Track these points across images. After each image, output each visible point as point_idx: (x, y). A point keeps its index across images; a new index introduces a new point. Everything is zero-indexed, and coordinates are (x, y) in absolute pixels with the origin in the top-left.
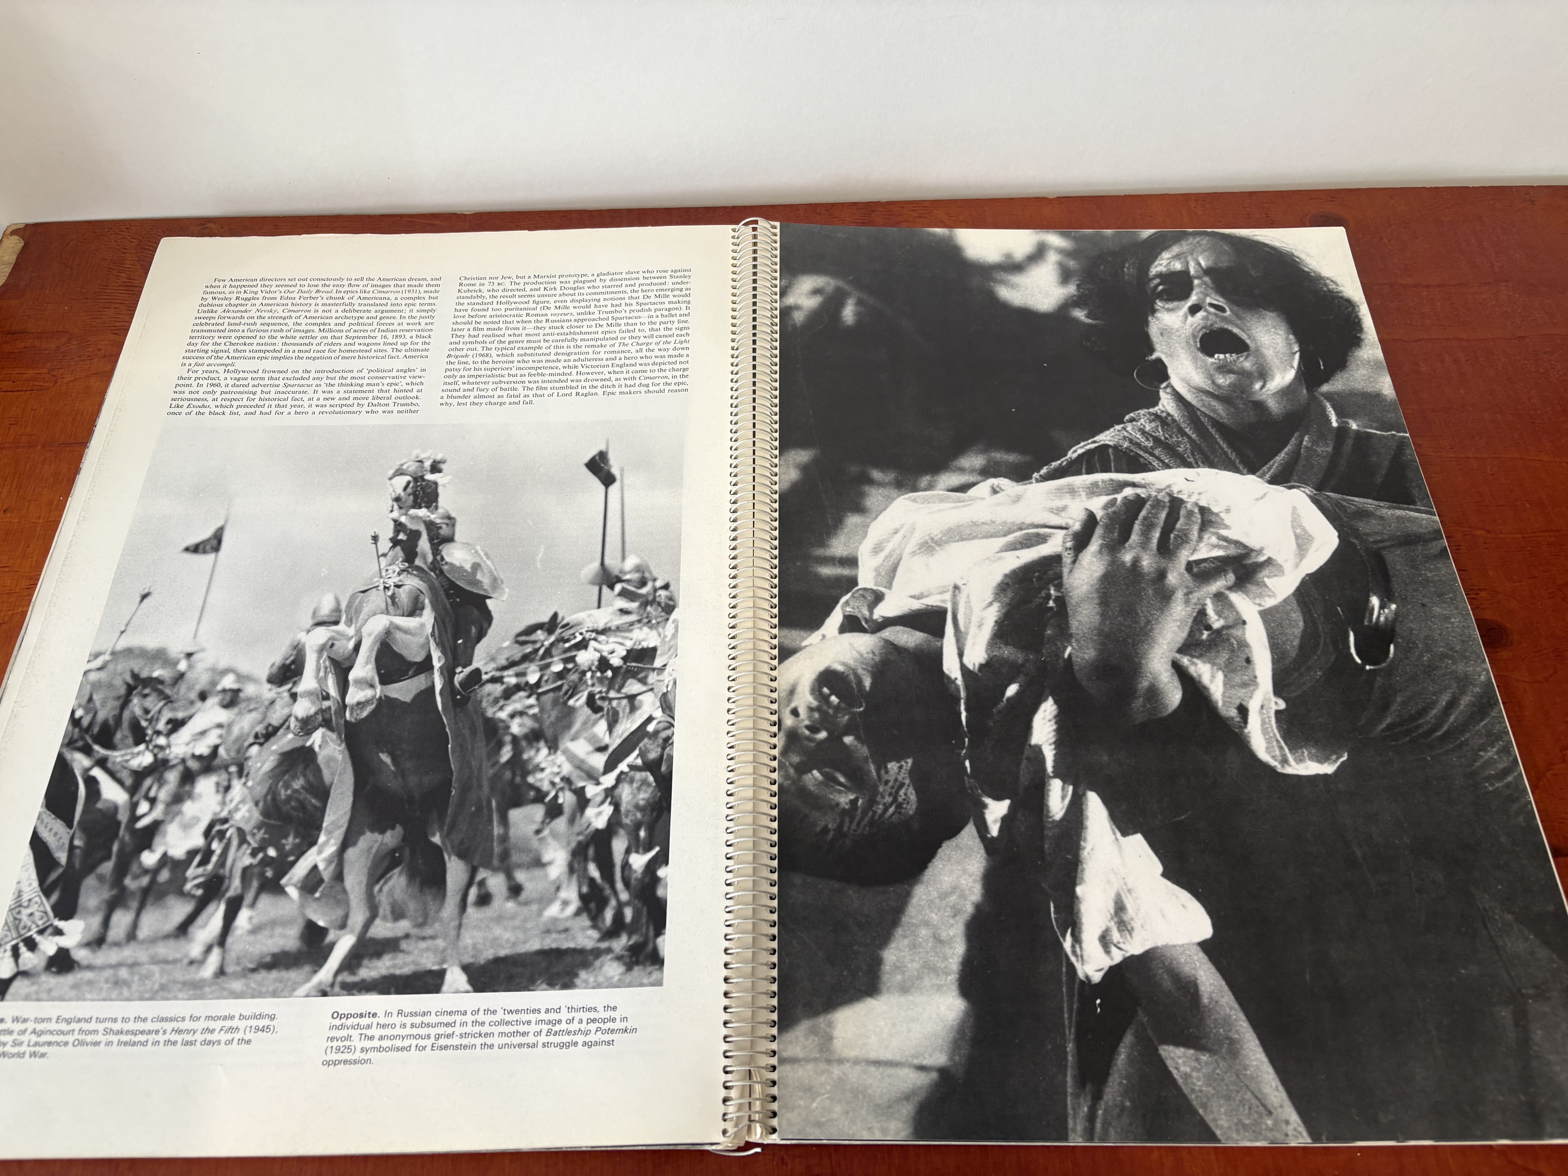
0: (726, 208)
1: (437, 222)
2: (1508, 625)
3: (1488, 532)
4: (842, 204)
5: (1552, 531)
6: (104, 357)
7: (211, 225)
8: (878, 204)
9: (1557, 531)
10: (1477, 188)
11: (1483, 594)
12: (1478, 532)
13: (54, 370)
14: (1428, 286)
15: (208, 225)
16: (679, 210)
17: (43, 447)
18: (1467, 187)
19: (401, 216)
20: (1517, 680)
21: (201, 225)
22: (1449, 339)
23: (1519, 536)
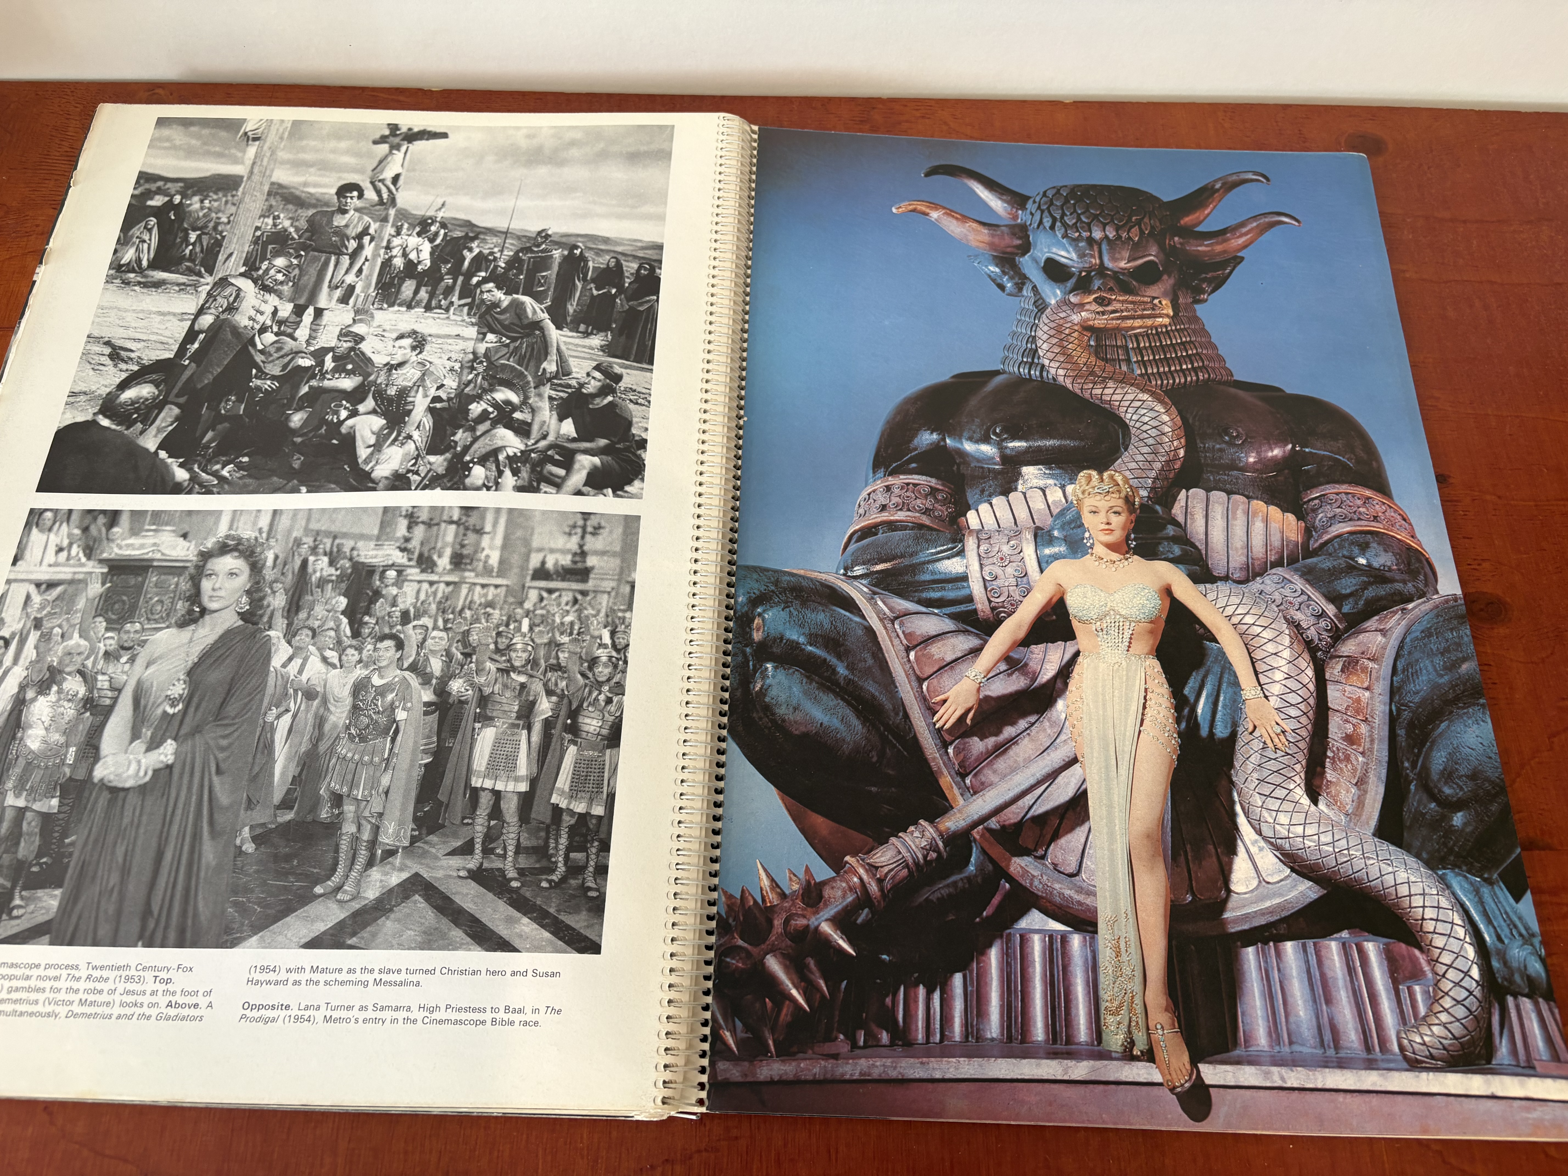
0: (714, 97)
1: (402, 98)
2: (1508, 600)
3: (1499, 497)
4: (840, 99)
7: (160, 91)
10: (1530, 114)
11: (1486, 565)
12: (1488, 497)
14: (1465, 222)
15: (157, 91)
16: (663, 97)
19: (363, 89)
20: (1511, 660)
21: (149, 90)
22: (1481, 282)
23: (1532, 503)
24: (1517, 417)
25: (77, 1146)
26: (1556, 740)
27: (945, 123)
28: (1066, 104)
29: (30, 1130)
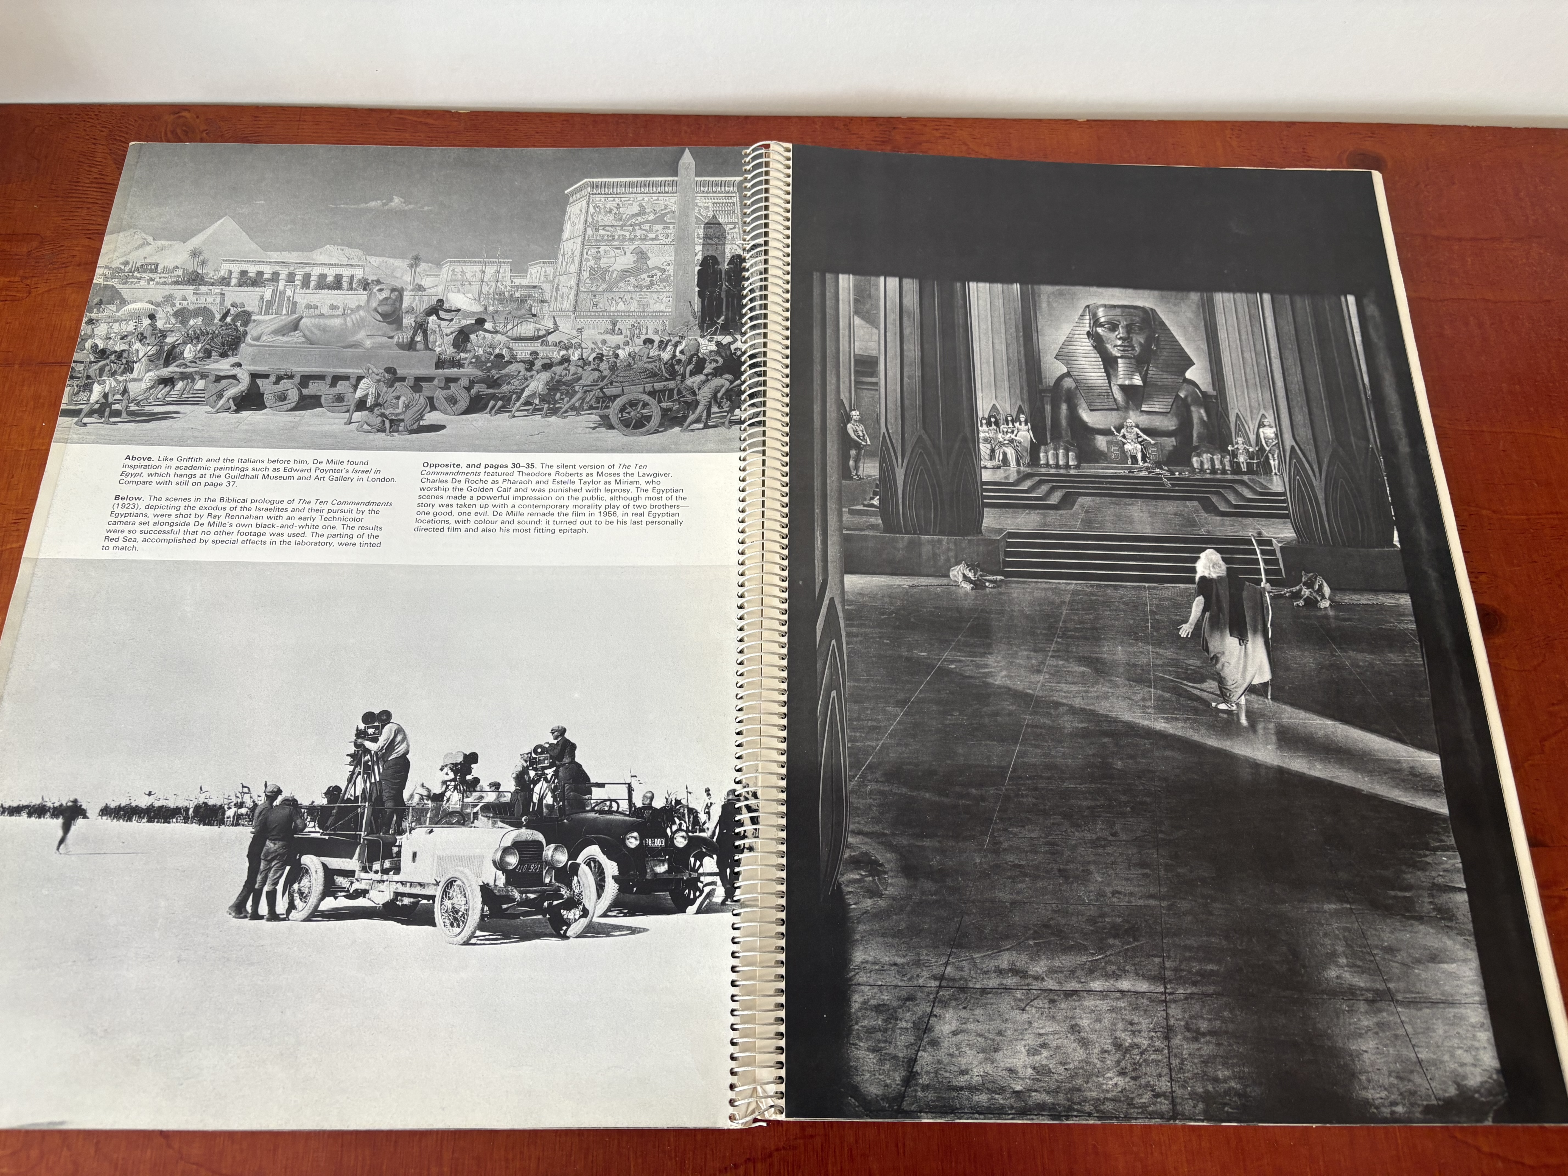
1: (429, 121)
2: (1503, 611)
3: (1494, 512)
4: (861, 119)
5: (1557, 513)
6: (79, 265)
8: (899, 119)
9: (1561, 513)
10: (1520, 129)
11: (1482, 578)
12: (1484, 512)
13: (26, 278)
14: (1460, 240)
17: (21, 365)
18: (1509, 128)
19: (391, 111)
20: (1506, 668)
22: (1476, 300)
23: (1524, 517)
24: (1511, 433)
25: (195, 1167)
26: (1547, 744)
27: (965, 144)
28: (1080, 123)
29: (149, 1153)
